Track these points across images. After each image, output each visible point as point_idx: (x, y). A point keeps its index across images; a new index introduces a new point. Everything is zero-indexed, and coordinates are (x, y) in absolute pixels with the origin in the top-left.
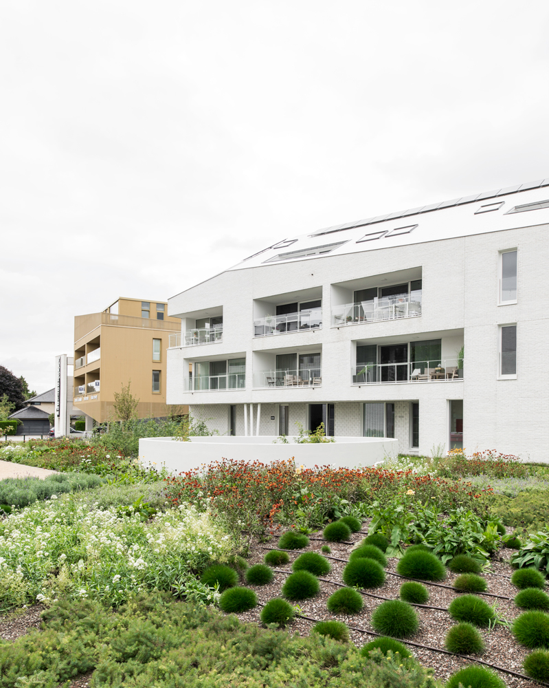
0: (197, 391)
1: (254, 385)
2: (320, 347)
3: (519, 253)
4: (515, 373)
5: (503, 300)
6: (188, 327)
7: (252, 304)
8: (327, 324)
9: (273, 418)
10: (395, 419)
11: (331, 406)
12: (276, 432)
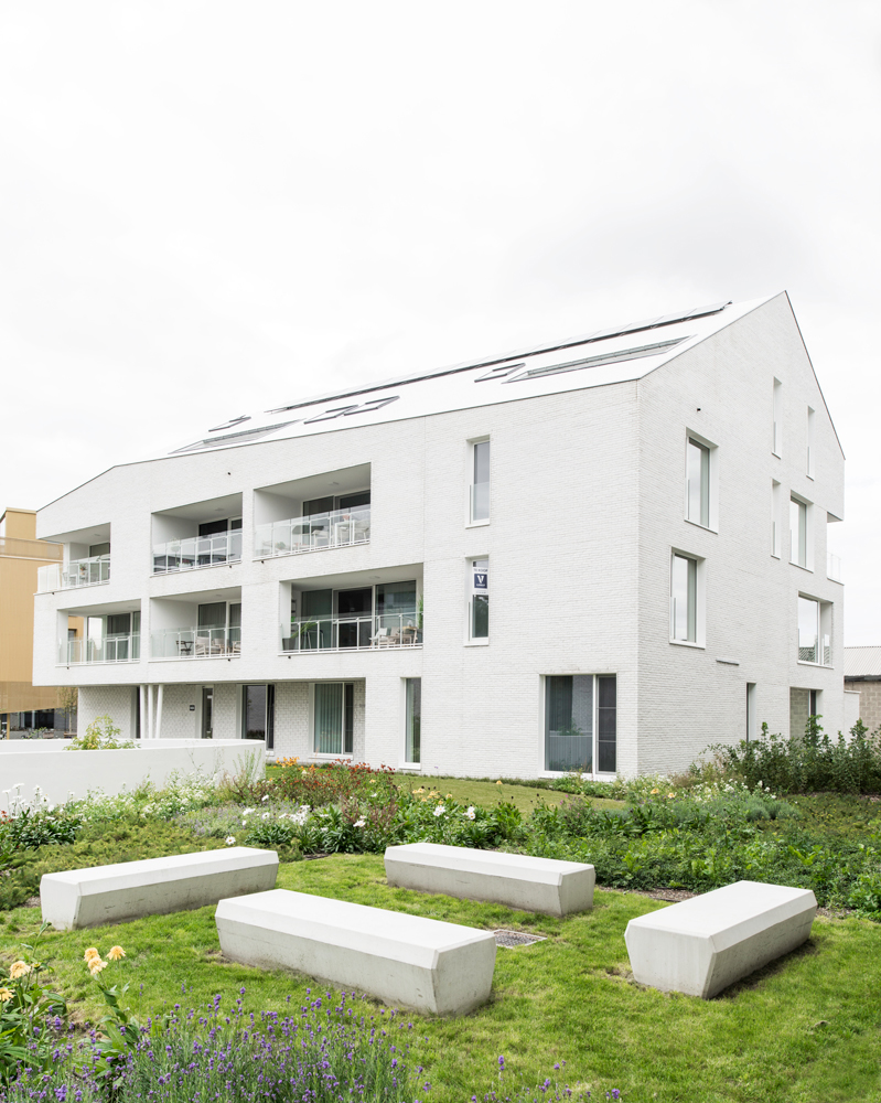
0: (75, 664)
1: (153, 654)
2: (237, 591)
3: (492, 444)
4: (487, 635)
5: (475, 519)
6: (74, 556)
7: (149, 521)
8: (247, 554)
9: (192, 708)
10: (355, 710)
11: (271, 688)
12: (197, 731)
